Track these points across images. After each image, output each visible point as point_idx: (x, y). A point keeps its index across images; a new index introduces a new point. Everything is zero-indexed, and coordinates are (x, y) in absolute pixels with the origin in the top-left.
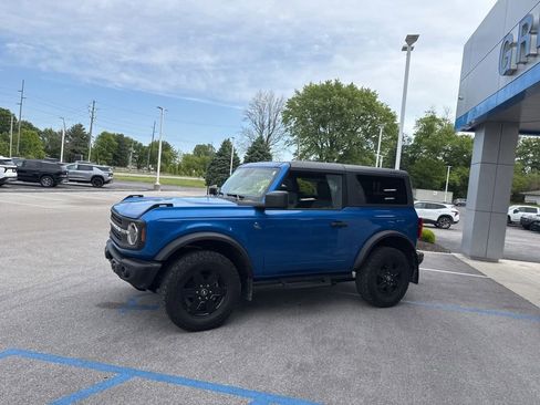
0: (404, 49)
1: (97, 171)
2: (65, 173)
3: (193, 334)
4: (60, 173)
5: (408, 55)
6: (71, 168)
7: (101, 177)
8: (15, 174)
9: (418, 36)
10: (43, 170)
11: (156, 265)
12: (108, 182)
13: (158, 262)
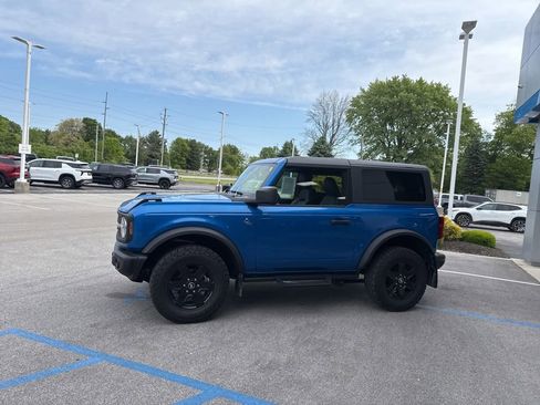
0: (462, 37)
1: (163, 174)
2: (134, 176)
4: (130, 176)
5: (466, 44)
7: (167, 179)
8: (91, 177)
9: (475, 22)
10: (115, 173)
11: (141, 257)
12: (174, 184)
13: (145, 254)
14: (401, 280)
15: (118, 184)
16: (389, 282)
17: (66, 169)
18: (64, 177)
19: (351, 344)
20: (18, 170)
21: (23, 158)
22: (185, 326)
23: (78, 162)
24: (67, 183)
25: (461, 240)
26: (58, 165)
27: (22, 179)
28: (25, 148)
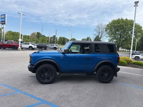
0: (135, 6)
1: (55, 46)
2: (47, 47)
3: (43, 85)
4: (46, 47)
6: (49, 45)
7: (56, 47)
8: (37, 47)
10: (43, 46)
12: (57, 49)
13: (34, 66)
14: (106, 75)
15: (43, 48)
16: (102, 75)
17: (30, 45)
18: (30, 47)
19: (87, 92)
20: (18, 45)
21: (20, 42)
22: (44, 85)
23: (33, 43)
24: (31, 48)
25: (133, 64)
26: (29, 44)
27: (20, 48)
28: (20, 40)
